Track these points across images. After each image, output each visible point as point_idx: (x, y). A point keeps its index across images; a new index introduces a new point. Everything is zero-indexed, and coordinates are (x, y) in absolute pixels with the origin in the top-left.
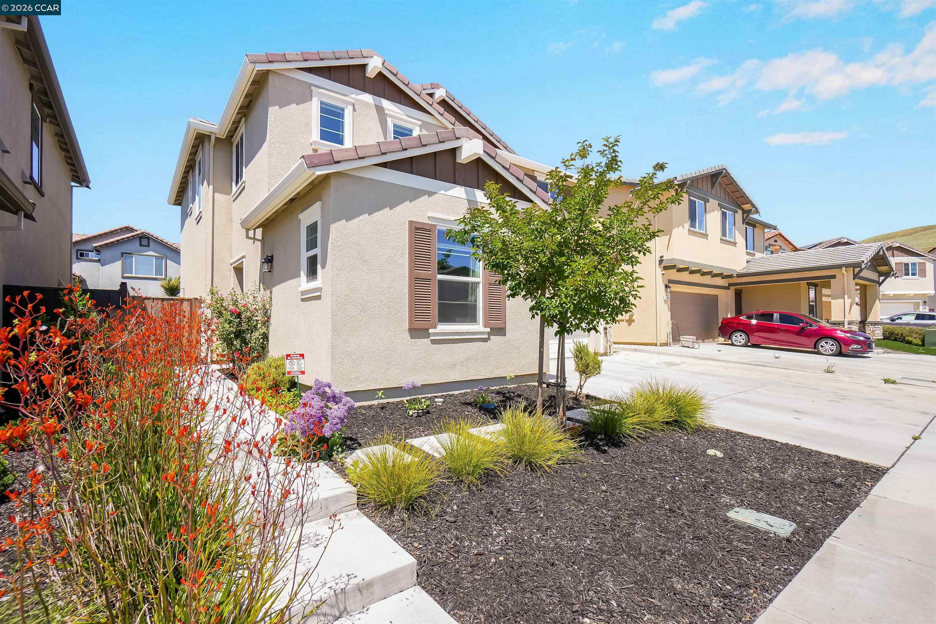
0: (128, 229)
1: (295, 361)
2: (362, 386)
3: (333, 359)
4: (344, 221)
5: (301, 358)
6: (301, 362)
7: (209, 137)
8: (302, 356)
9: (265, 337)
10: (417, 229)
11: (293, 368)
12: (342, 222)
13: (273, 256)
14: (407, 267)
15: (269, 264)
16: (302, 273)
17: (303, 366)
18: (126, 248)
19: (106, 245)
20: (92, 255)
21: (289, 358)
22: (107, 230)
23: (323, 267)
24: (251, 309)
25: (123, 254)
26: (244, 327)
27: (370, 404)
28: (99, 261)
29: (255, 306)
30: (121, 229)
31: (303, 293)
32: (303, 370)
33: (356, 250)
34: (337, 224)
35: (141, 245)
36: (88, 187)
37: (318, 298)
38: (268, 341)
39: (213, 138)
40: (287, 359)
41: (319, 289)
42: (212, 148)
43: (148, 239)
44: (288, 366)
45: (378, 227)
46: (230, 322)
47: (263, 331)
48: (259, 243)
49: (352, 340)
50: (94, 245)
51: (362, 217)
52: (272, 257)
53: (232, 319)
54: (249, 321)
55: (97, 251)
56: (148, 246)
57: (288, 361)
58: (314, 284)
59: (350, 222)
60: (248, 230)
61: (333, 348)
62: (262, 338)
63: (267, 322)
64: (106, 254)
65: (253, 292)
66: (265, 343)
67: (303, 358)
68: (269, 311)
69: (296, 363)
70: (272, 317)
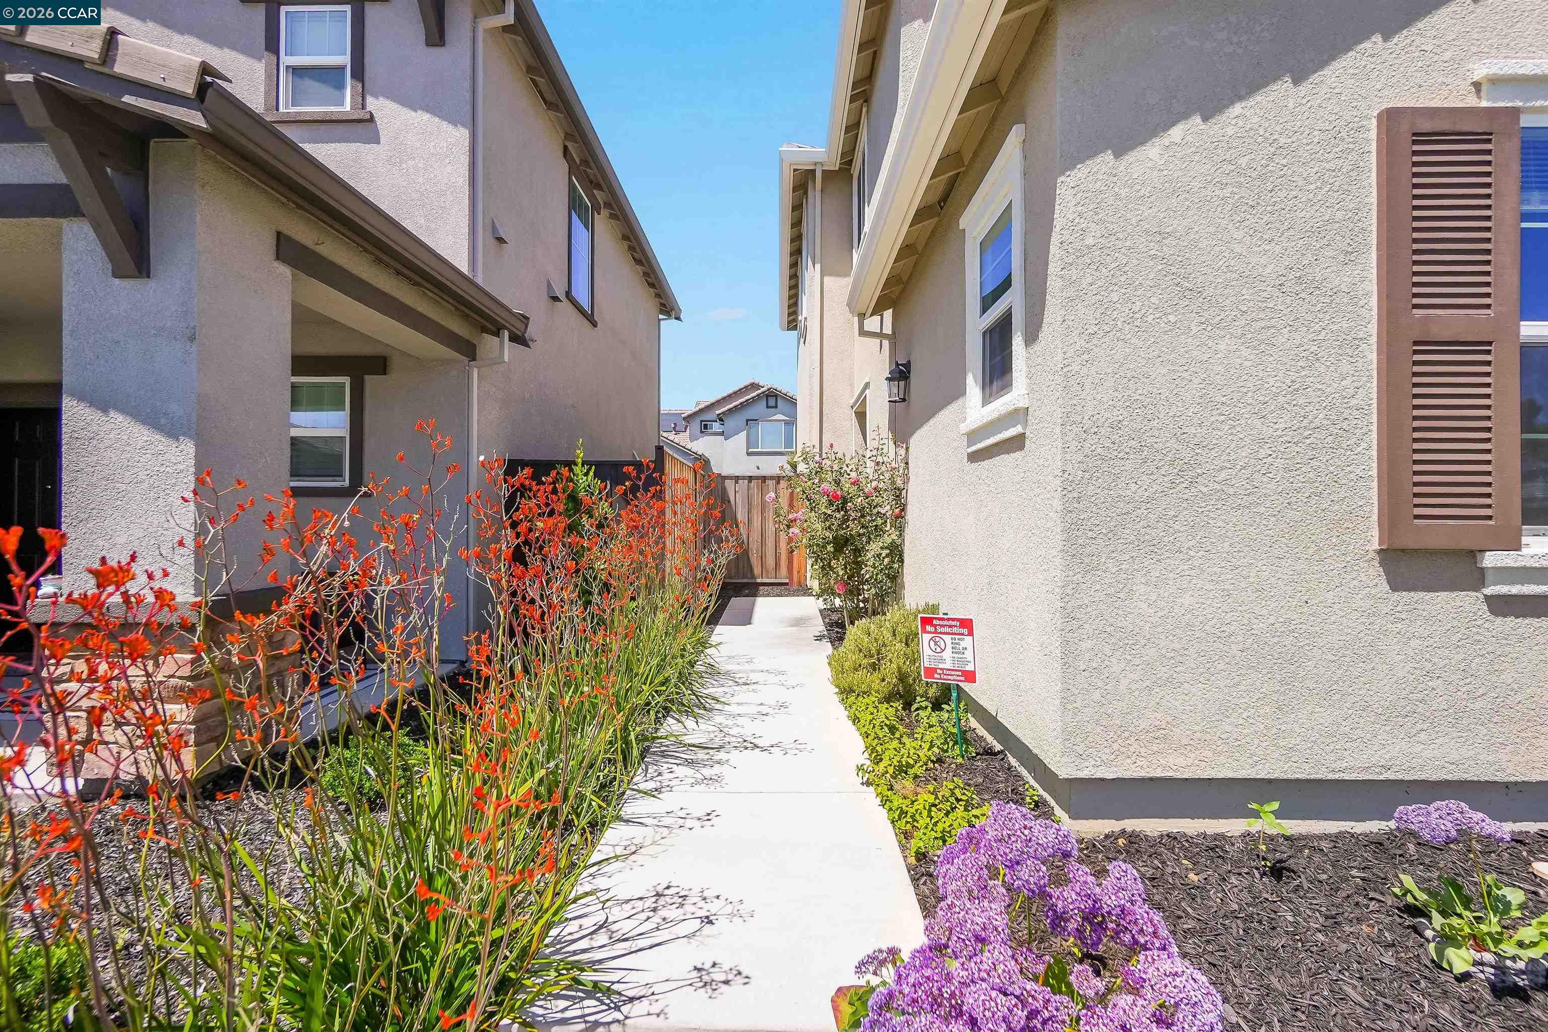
0: (754, 386)
1: (947, 638)
2: (1181, 761)
3: (1068, 655)
4: (1108, 156)
5: (965, 631)
6: (963, 644)
7: (813, 172)
8: (967, 624)
9: (896, 552)
10: (1419, 137)
11: (942, 660)
12: (1099, 159)
13: (909, 362)
14: (1374, 301)
15: (902, 383)
16: (970, 380)
17: (969, 655)
18: (750, 413)
19: (730, 410)
20: (716, 427)
21: (928, 628)
22: (730, 391)
23: (1031, 339)
24: (866, 490)
25: (747, 421)
26: (854, 528)
27: (1210, 832)
28: (722, 434)
29: (874, 484)
30: (746, 387)
31: (973, 436)
32: (970, 667)
33: (1154, 257)
34: (1080, 173)
35: (768, 407)
36: (678, 318)
37: (1017, 443)
38: (902, 561)
39: (819, 175)
40: (924, 631)
41: (1019, 415)
42: (818, 195)
43: (776, 396)
44: (927, 651)
45: (1243, 162)
46: (827, 517)
47: (889, 541)
48: (886, 343)
49: (1142, 589)
50: (718, 412)
51: (1176, 133)
52: (908, 365)
53: (829, 512)
54: (863, 516)
55: (721, 420)
56: (776, 407)
57: (926, 637)
58: (1002, 404)
59: (1131, 157)
60: (862, 316)
61: (1069, 617)
62: (887, 556)
63: (899, 518)
64: (730, 423)
65: (875, 453)
66: (896, 566)
67: (971, 633)
68: (904, 492)
69: (949, 646)
70: (909, 507)
